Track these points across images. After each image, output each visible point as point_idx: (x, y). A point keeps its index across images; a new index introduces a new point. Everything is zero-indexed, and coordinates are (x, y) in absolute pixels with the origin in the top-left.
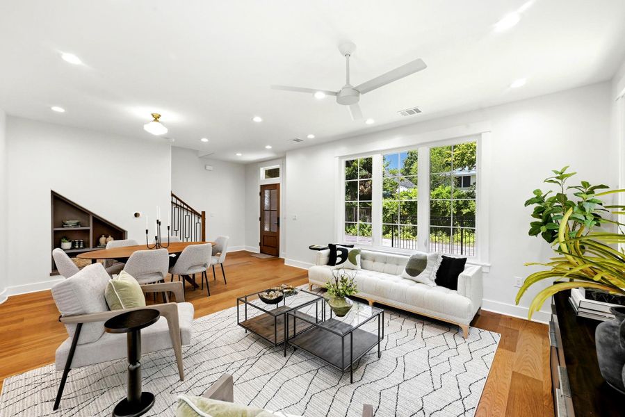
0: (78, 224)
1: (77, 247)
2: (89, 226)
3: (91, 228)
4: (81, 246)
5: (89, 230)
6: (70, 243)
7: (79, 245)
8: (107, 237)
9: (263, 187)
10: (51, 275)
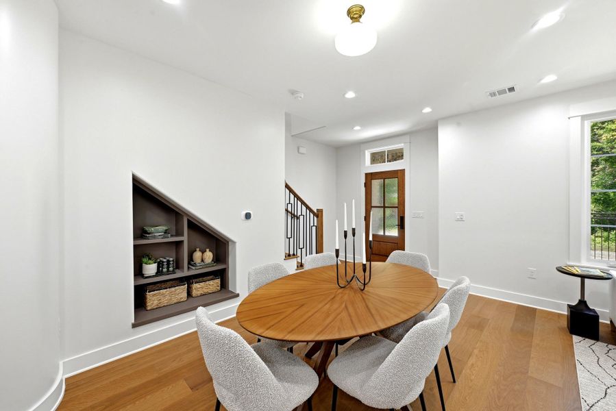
0: (166, 232)
1: (165, 270)
2: (182, 235)
3: (185, 238)
4: (171, 269)
5: (182, 242)
6: (156, 264)
7: (168, 268)
8: (203, 252)
9: (370, 177)
10: (134, 326)
